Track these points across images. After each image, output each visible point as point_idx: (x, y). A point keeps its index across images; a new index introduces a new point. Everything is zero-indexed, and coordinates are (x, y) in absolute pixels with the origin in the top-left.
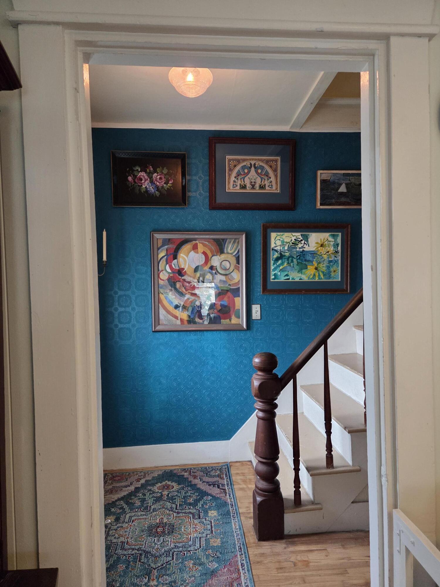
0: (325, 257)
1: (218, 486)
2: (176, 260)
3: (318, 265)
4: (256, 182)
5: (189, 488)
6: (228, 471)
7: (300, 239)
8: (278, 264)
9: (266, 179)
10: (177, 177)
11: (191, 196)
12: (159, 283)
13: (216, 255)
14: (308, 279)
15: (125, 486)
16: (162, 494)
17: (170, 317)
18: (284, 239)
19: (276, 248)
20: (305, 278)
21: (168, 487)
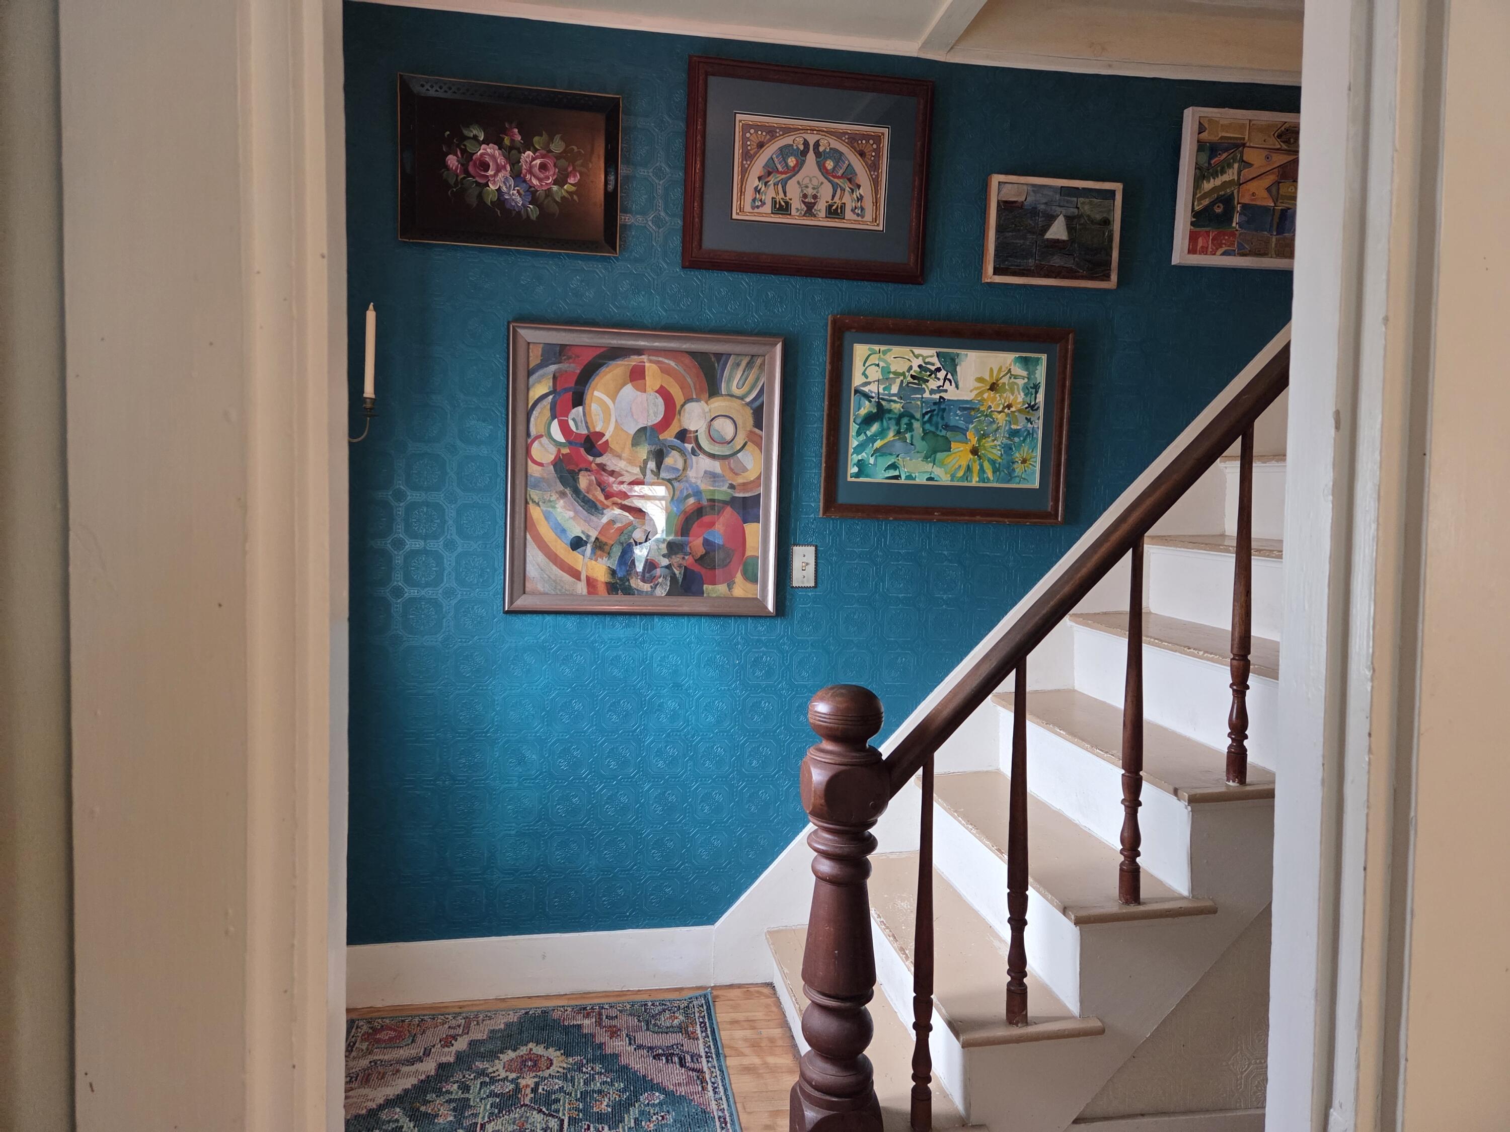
0: (1001, 418)
1: (680, 1059)
2: (580, 408)
3: (979, 441)
4: (818, 195)
5: (598, 1067)
6: (708, 1013)
7: (933, 364)
8: (869, 433)
9: (847, 189)
10: (590, 165)
11: (630, 226)
12: (529, 471)
13: (698, 400)
14: (952, 480)
15: (408, 1061)
16: (517, 1085)
17: (556, 571)
18: (888, 365)
19: (866, 389)
20: (943, 478)
21: (534, 1063)
